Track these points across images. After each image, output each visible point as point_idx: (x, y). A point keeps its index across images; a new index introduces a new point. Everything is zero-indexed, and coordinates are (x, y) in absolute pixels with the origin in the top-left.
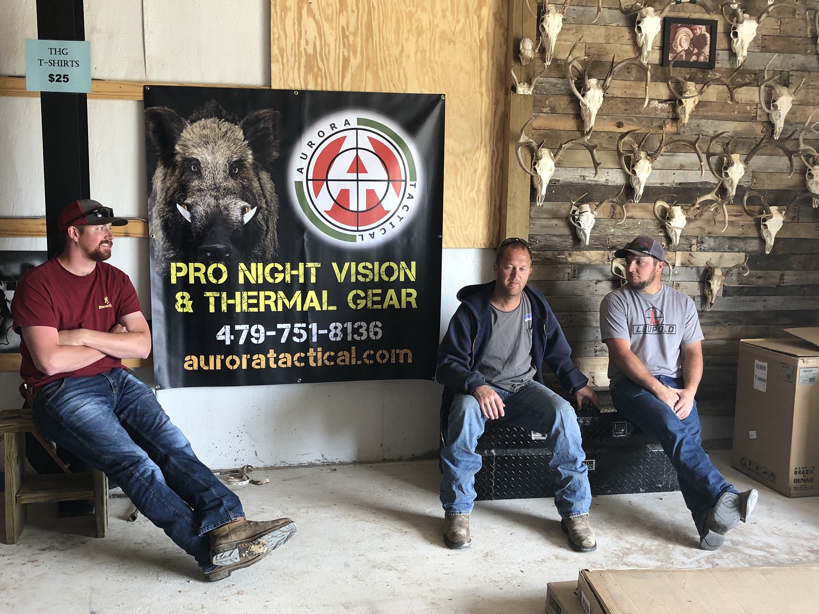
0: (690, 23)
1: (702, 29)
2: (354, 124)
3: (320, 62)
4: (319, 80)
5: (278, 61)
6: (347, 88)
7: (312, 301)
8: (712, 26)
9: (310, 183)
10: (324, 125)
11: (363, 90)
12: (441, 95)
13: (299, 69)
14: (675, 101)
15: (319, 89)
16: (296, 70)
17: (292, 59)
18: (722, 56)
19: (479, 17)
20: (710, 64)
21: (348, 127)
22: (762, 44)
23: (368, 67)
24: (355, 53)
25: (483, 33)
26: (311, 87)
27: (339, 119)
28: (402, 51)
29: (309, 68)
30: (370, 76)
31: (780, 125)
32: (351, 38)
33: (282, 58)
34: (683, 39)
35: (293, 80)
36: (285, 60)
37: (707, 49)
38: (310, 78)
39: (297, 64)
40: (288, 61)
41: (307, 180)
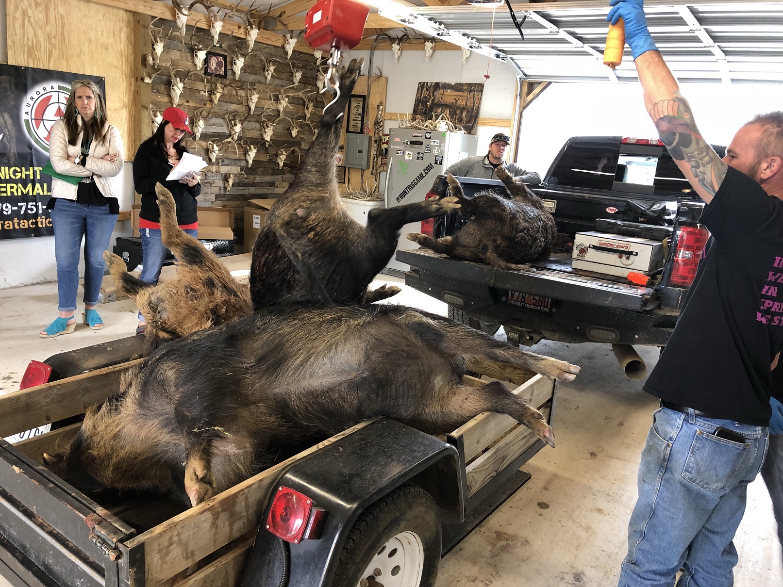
0: (217, 55)
1: (221, 59)
2: (56, 89)
3: (36, 52)
4: (36, 61)
5: (11, 49)
6: (51, 68)
7: (38, 189)
8: (225, 57)
9: (33, 121)
10: (39, 88)
11: (60, 70)
12: (102, 77)
13: (24, 54)
14: (212, 92)
15: (35, 67)
16: (22, 55)
17: (20, 48)
18: (229, 72)
19: (120, 37)
20: (224, 76)
21: (53, 90)
22: (244, 70)
23: (63, 58)
24: (55, 49)
25: (122, 46)
26: (31, 66)
27: (48, 86)
28: (81, 50)
29: (30, 54)
30: (64, 63)
31: (253, 108)
32: (53, 40)
33: (14, 47)
34: (213, 61)
35: (21, 61)
36: (16, 48)
37: (223, 68)
38: (30, 60)
39: (22, 52)
40: (17, 49)
41: (32, 119)
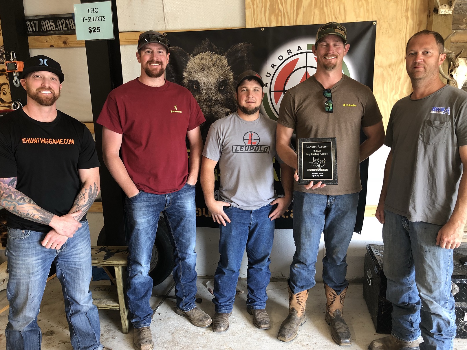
2: (304, 48)
3: (280, 5)
4: (280, 18)
5: (250, 8)
6: (300, 23)
9: (272, 94)
10: (283, 52)
11: (311, 23)
12: (373, 22)
13: (265, 12)
15: (279, 25)
16: (263, 13)
17: (260, 5)
21: (300, 51)
23: (315, 5)
26: (274, 25)
27: (293, 47)
29: (272, 10)
30: (317, 12)
33: (253, 5)
35: (261, 21)
36: (255, 6)
38: (273, 18)
39: (263, 9)
40: (257, 6)
41: (270, 92)
